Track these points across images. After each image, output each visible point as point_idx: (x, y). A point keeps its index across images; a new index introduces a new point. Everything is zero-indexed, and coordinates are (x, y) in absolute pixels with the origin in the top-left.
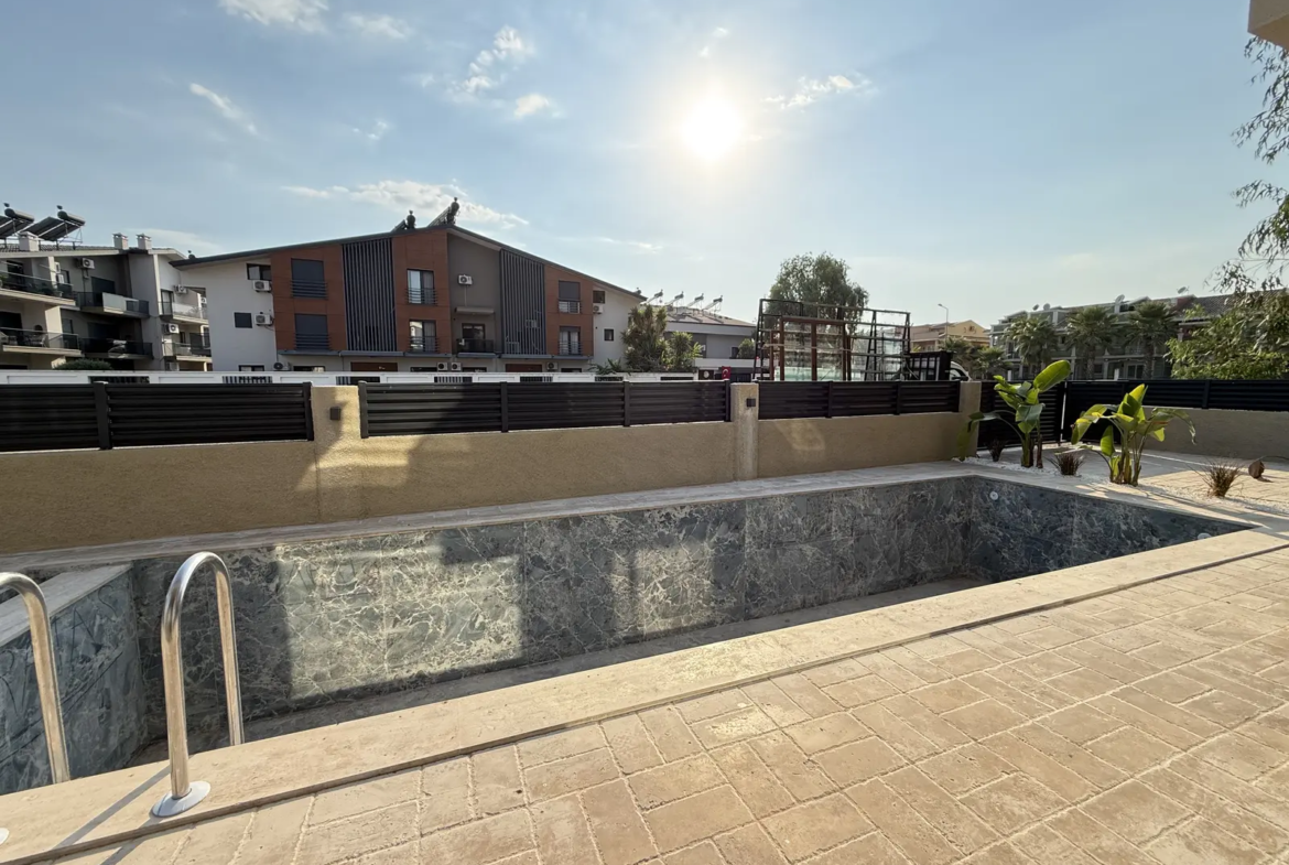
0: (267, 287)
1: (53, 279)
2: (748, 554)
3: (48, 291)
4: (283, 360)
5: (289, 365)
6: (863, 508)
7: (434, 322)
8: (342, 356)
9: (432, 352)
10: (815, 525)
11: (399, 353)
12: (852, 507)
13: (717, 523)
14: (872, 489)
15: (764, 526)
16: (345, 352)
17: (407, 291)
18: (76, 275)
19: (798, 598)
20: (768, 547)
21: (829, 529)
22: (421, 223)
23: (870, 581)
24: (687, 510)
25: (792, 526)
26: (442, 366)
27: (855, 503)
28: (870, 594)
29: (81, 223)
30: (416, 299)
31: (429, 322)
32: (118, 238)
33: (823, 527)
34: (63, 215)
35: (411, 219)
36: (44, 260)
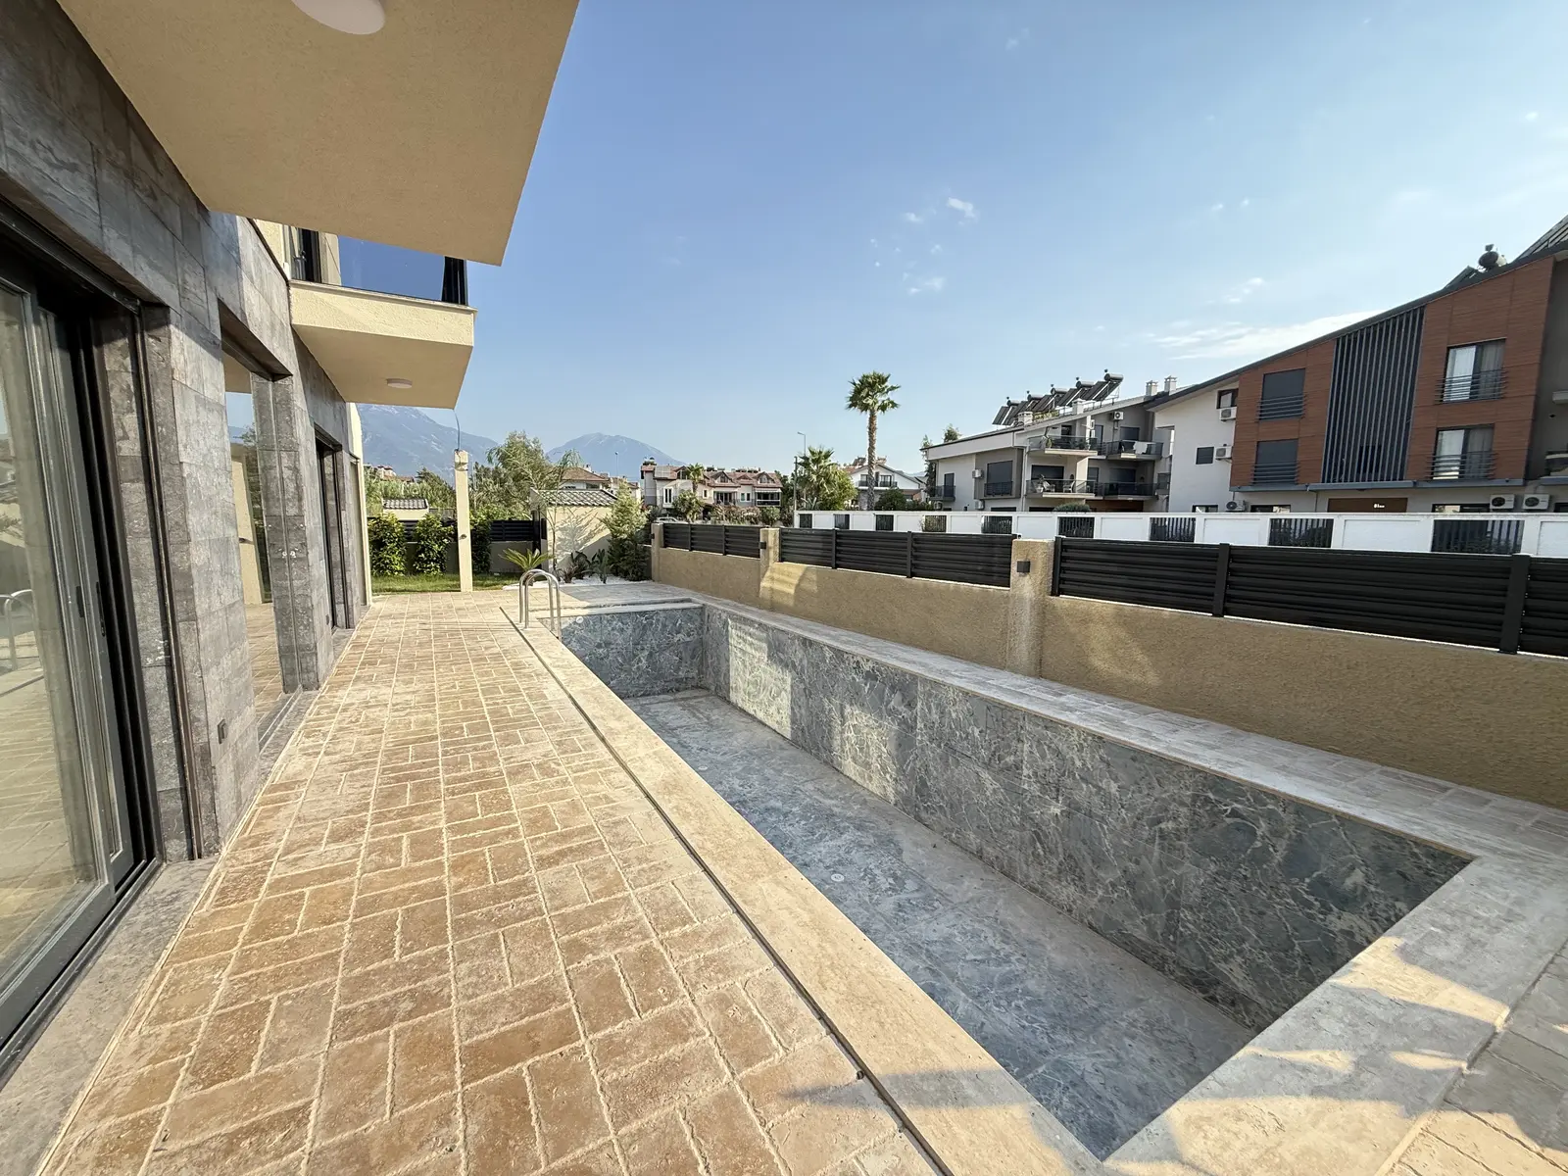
0: (1233, 416)
1: (1087, 436)
2: (921, 742)
3: (1082, 447)
4: (1239, 498)
5: (1245, 503)
6: (1078, 764)
7: (1492, 427)
8: (1317, 491)
9: (1479, 479)
10: (997, 749)
11: (1407, 483)
12: (1058, 753)
13: (893, 689)
14: (1100, 739)
15: (935, 717)
16: (1319, 486)
17: (1442, 383)
18: (1108, 428)
19: (973, 839)
20: (940, 747)
21: (1018, 766)
22: (1508, 255)
23: (1093, 903)
24: (870, 664)
25: (968, 734)
26: (1499, 502)
27: (1063, 747)
28: (1091, 927)
29: (1120, 380)
30: (1459, 392)
31: (1481, 427)
32: (1150, 385)
33: (1010, 759)
34: (1108, 378)
35: (1489, 259)
36: (1083, 420)
